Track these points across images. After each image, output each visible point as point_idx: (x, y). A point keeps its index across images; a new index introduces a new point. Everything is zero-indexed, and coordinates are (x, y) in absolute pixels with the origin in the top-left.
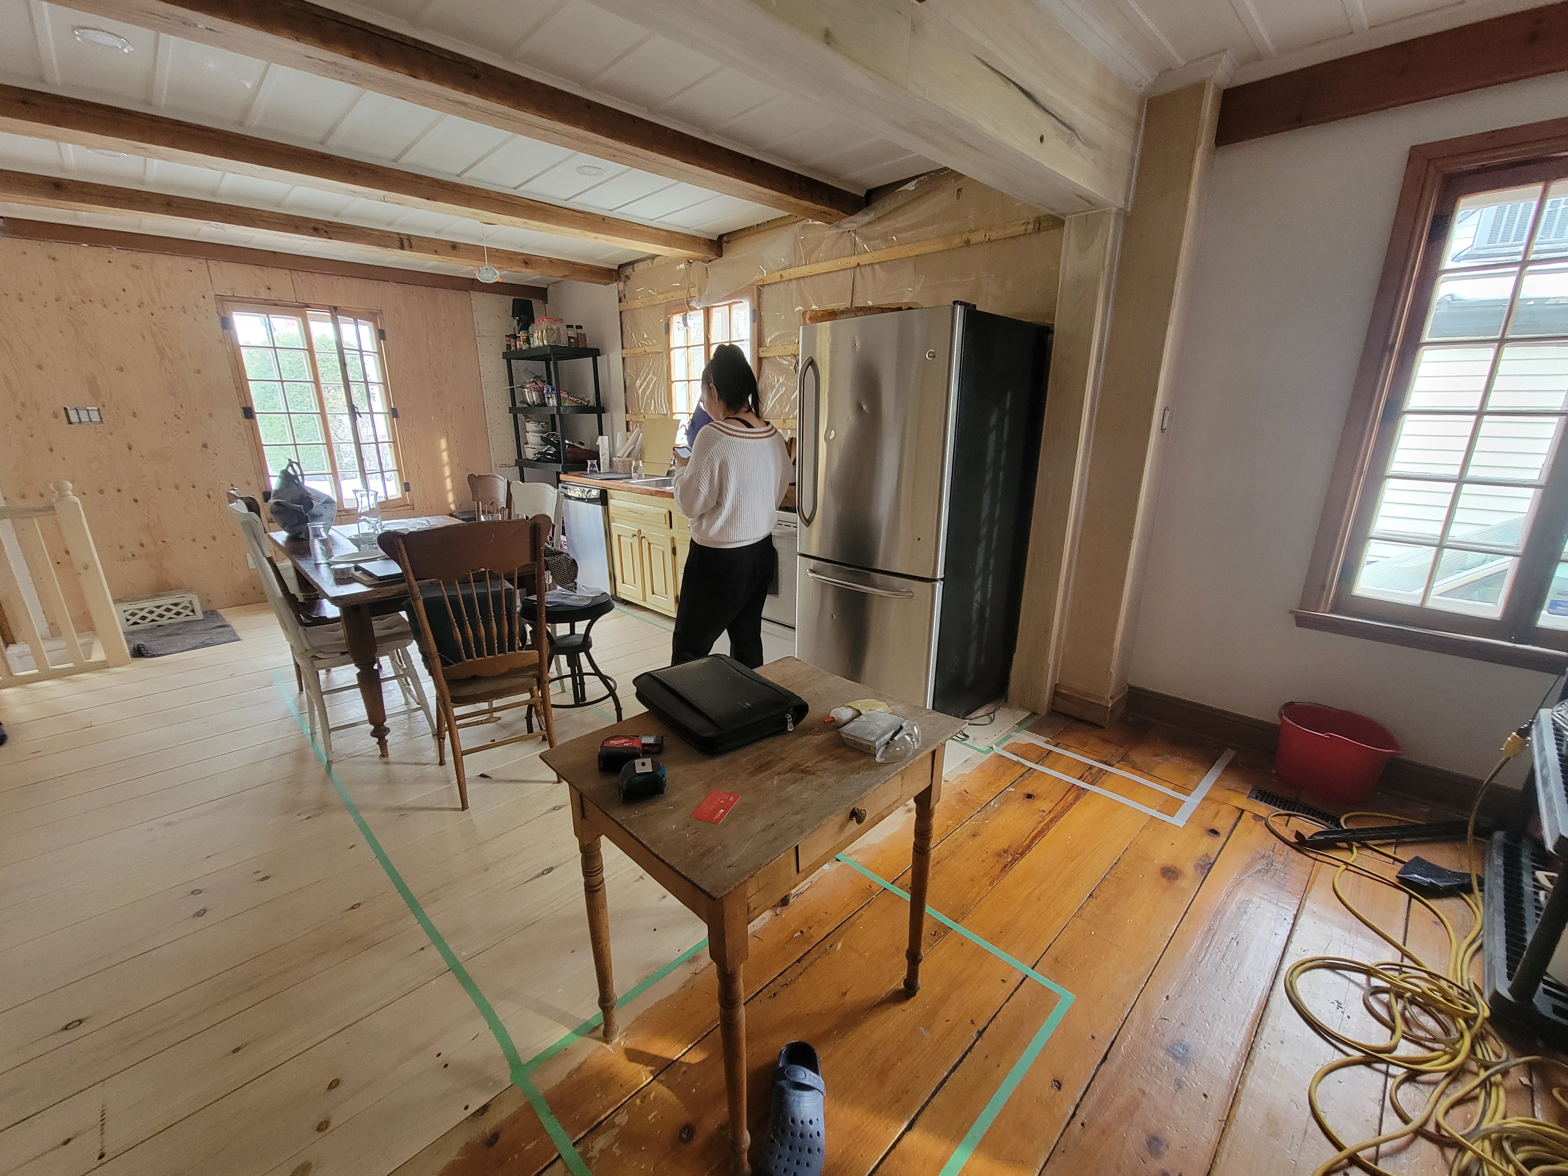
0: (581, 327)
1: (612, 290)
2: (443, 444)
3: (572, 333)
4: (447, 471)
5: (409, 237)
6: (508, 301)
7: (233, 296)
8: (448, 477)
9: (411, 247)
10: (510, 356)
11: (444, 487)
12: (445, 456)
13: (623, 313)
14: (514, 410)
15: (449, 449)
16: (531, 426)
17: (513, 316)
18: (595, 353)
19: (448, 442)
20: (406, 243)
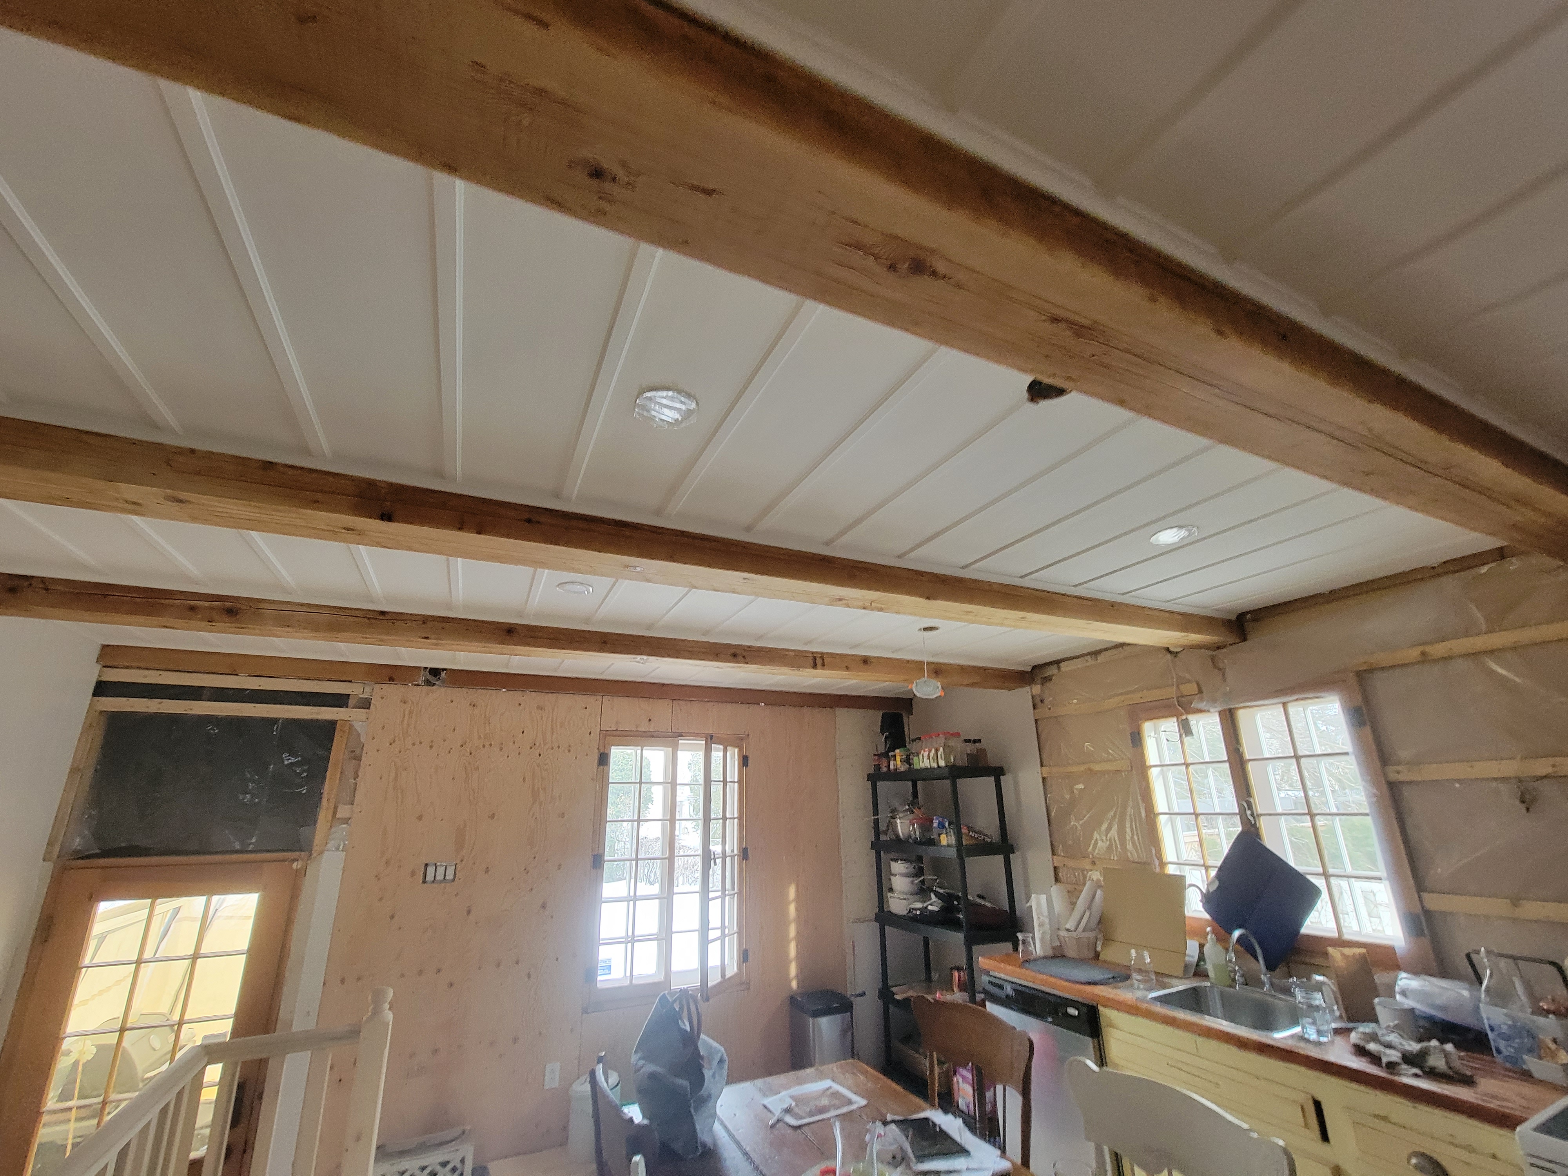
0: (979, 741)
1: (1024, 695)
2: (792, 892)
3: (970, 748)
4: (792, 931)
5: (822, 655)
6: (876, 716)
7: (617, 730)
8: (792, 940)
9: (823, 665)
10: (875, 778)
11: (786, 953)
12: (792, 908)
13: (1039, 723)
14: (877, 846)
15: (798, 899)
16: (898, 867)
17: (882, 732)
18: (998, 773)
19: (797, 891)
20: (819, 661)
